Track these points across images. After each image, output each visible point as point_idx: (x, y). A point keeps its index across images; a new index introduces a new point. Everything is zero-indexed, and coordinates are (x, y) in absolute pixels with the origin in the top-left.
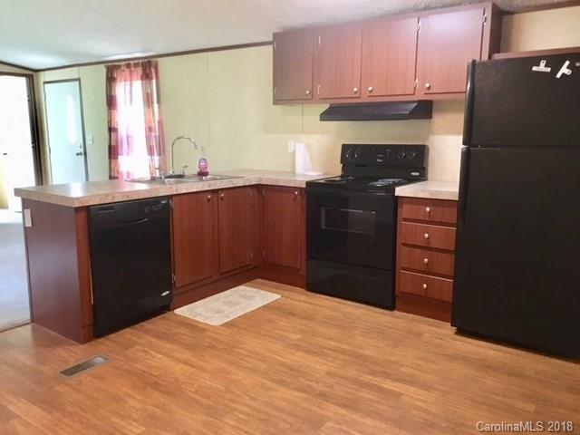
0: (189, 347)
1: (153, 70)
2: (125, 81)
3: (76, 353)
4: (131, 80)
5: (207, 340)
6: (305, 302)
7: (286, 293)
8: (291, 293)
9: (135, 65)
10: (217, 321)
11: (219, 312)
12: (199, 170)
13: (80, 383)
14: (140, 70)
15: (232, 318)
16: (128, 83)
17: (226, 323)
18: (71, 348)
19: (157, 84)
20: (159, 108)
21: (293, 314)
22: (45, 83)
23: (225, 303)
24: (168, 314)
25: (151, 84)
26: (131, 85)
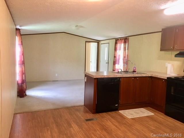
0: (119, 122)
1: (127, 40)
2: (120, 43)
3: (90, 116)
4: (121, 43)
5: (124, 122)
6: (162, 118)
7: (157, 114)
8: (158, 114)
9: (123, 39)
10: (130, 117)
11: (132, 114)
12: (133, 70)
13: (88, 124)
14: (124, 40)
15: (135, 117)
16: (120, 44)
17: (132, 118)
18: (90, 114)
19: (128, 44)
20: (128, 51)
21: (156, 121)
22: (101, 44)
23: (135, 112)
24: (117, 112)
25: (126, 44)
26: (121, 44)
